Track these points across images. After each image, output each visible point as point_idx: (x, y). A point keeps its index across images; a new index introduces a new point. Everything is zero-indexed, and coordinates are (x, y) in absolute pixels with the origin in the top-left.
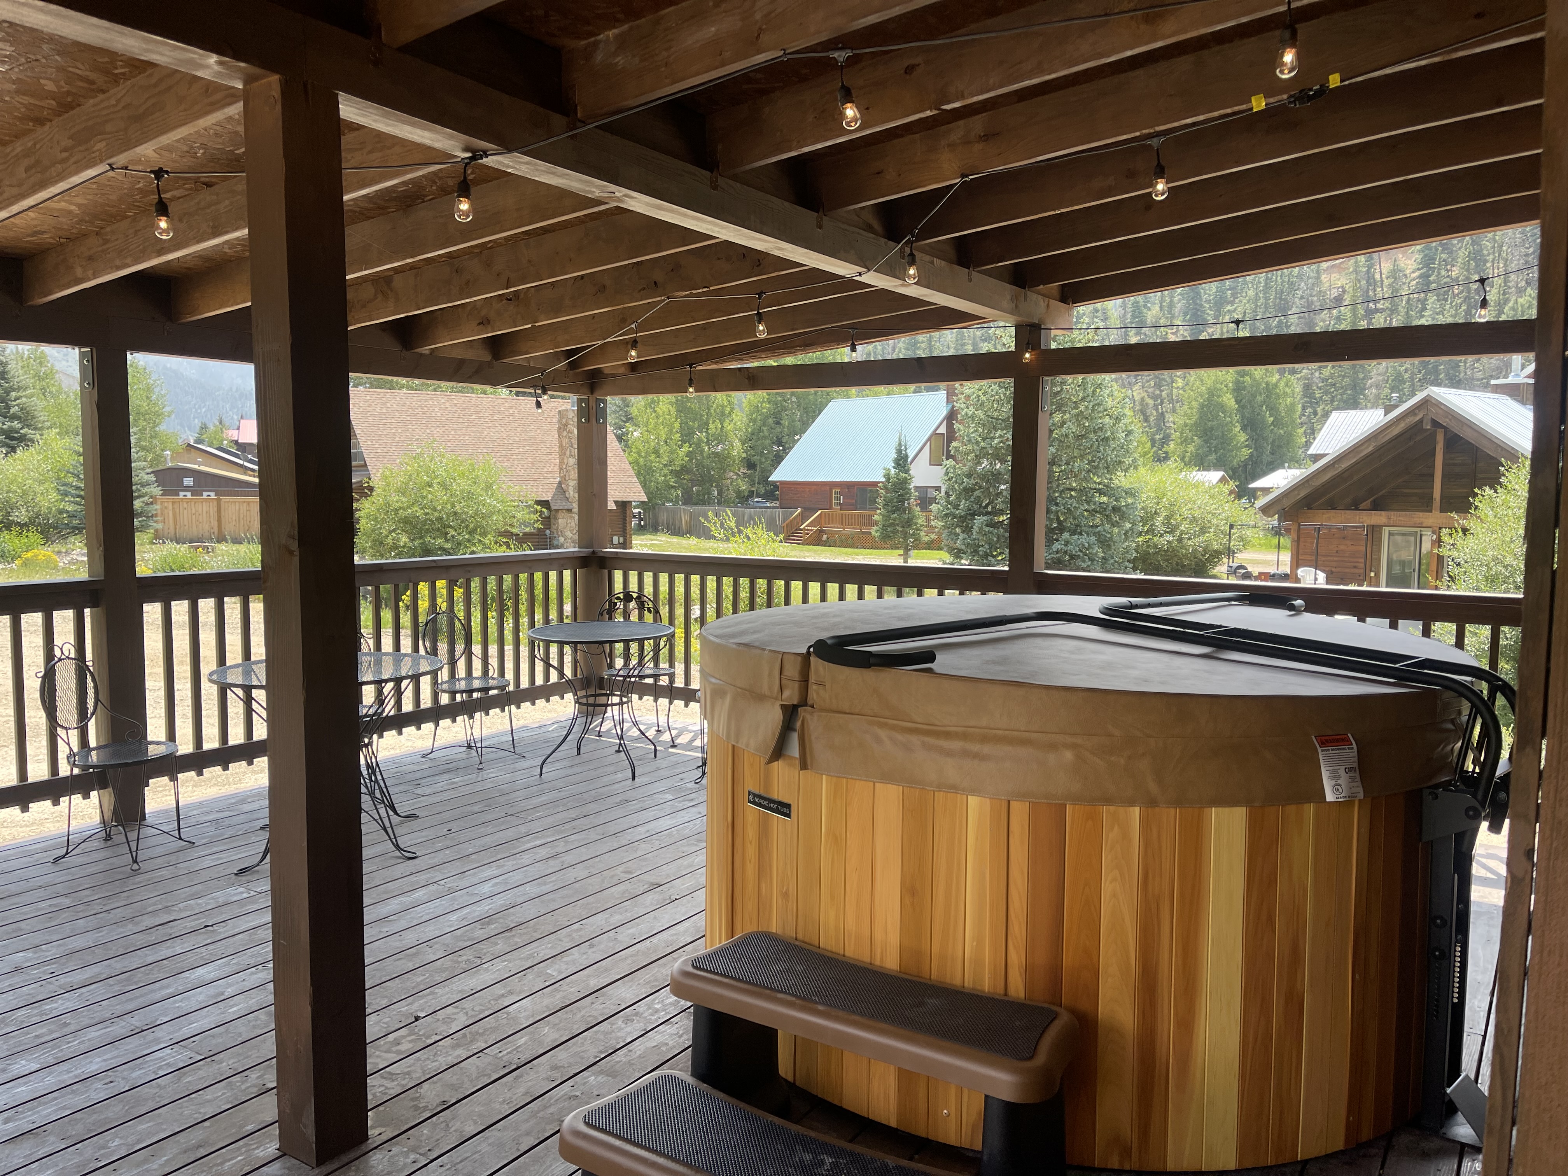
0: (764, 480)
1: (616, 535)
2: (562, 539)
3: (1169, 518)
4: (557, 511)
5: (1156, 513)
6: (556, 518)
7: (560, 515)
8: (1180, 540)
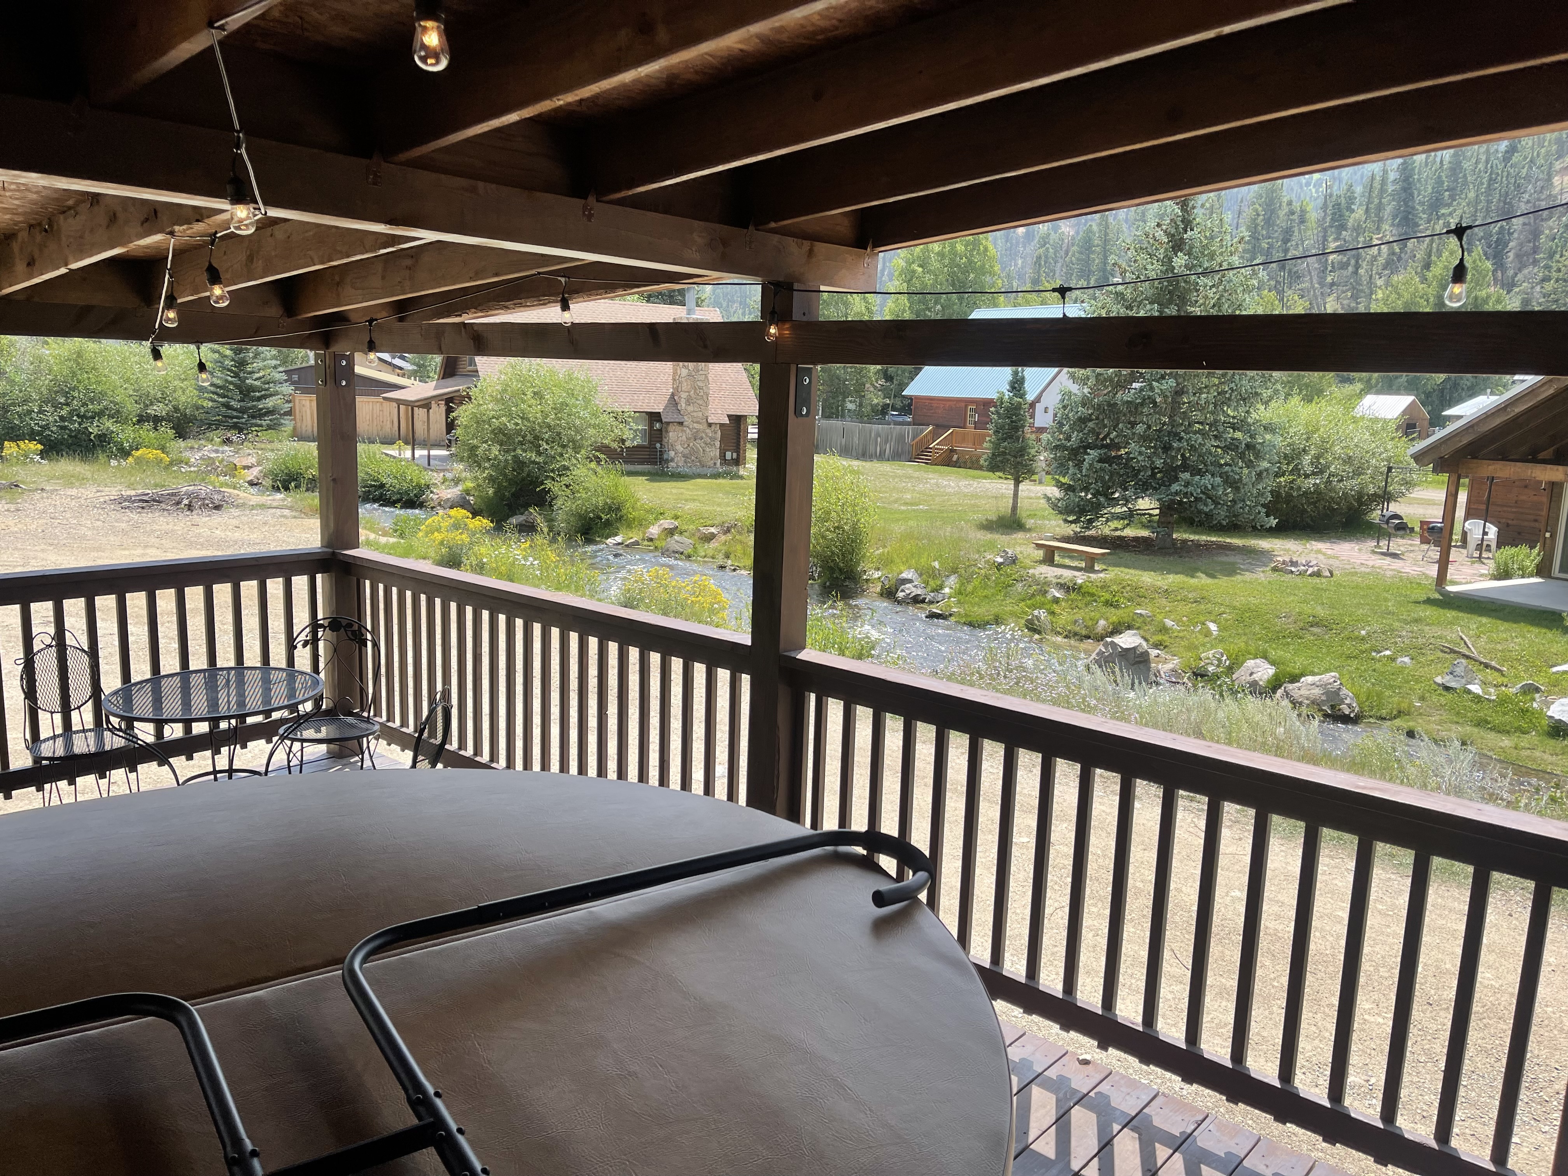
0: (898, 394)
1: (729, 450)
2: (672, 454)
3: (1317, 457)
4: (668, 423)
5: (1304, 450)
6: (667, 432)
7: (671, 428)
8: (1329, 482)
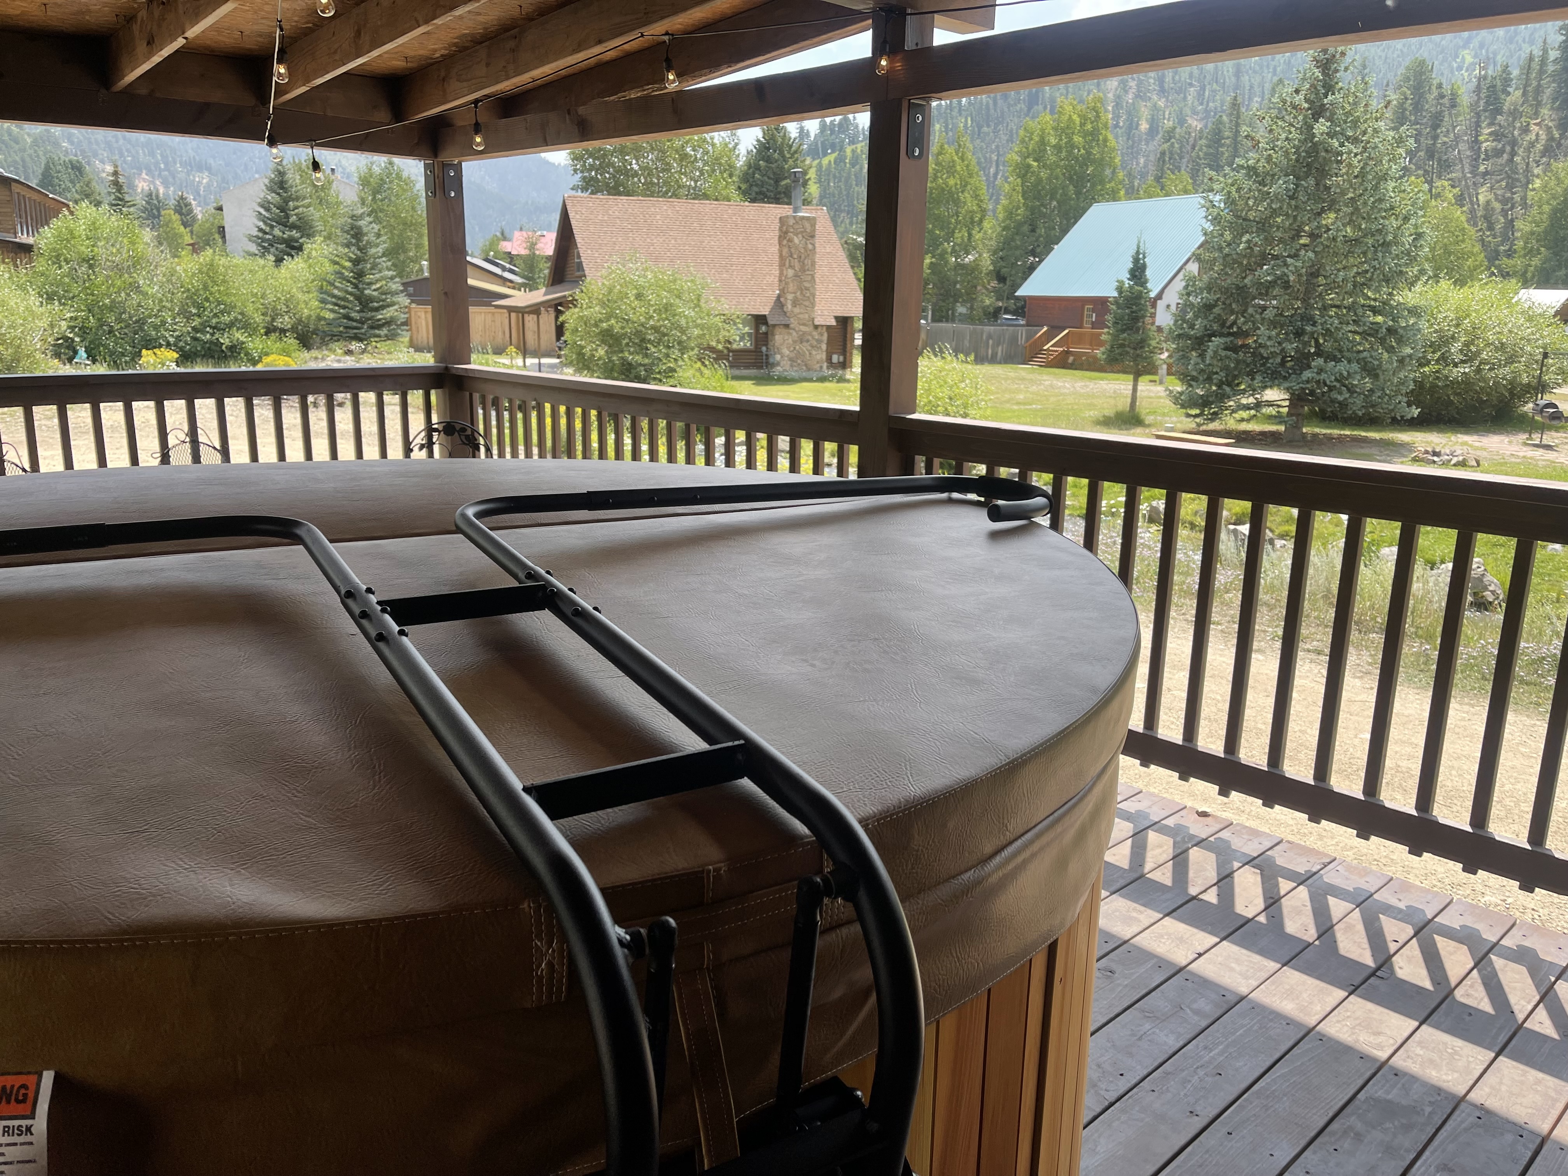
0: (1011, 296)
1: (835, 353)
3: (1467, 344)
4: (774, 326)
5: (1453, 337)
6: (773, 335)
7: (778, 331)
8: (1478, 370)
